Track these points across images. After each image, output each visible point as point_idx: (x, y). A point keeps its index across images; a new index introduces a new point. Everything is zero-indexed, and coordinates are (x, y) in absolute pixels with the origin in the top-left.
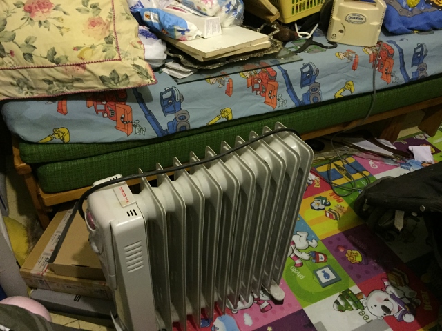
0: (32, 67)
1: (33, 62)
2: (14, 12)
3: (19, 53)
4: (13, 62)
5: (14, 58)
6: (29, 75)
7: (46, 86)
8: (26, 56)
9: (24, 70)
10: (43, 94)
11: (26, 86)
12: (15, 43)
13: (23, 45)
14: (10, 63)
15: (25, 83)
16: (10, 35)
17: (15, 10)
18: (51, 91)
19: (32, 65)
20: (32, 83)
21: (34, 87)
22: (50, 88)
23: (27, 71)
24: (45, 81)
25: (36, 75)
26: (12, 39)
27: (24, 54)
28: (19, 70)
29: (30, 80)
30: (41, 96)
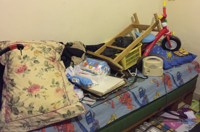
0: (32, 117)
1: (32, 114)
2: (23, 93)
3: (26, 111)
4: (22, 116)
5: (23, 114)
6: (30, 121)
7: (37, 124)
8: (29, 112)
9: (27, 119)
10: (35, 128)
11: (27, 126)
12: (24, 107)
13: (28, 107)
14: (21, 117)
15: (27, 125)
16: (21, 104)
17: (23, 92)
18: (39, 126)
19: (32, 116)
20: (30, 124)
21: (31, 125)
22: (39, 125)
23: (29, 119)
24: (37, 122)
25: (33, 120)
26: (23, 105)
27: (28, 112)
28: (25, 119)
29: (30, 123)
30: (34, 129)
